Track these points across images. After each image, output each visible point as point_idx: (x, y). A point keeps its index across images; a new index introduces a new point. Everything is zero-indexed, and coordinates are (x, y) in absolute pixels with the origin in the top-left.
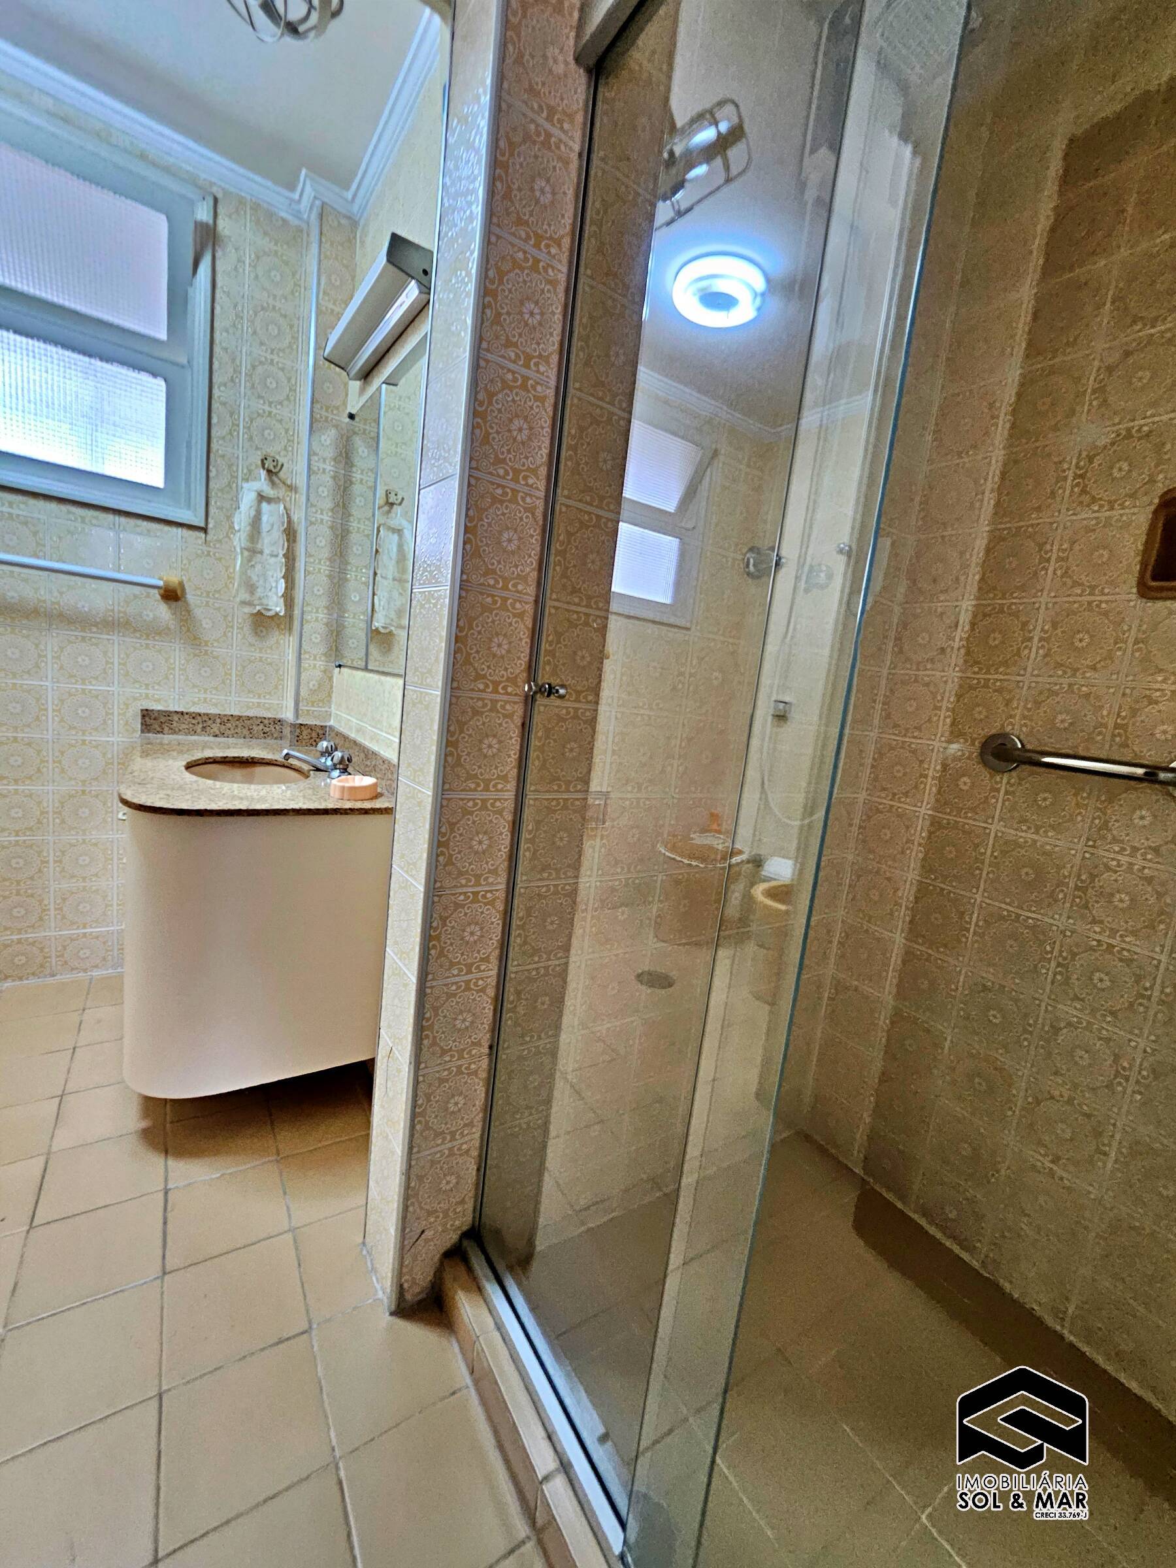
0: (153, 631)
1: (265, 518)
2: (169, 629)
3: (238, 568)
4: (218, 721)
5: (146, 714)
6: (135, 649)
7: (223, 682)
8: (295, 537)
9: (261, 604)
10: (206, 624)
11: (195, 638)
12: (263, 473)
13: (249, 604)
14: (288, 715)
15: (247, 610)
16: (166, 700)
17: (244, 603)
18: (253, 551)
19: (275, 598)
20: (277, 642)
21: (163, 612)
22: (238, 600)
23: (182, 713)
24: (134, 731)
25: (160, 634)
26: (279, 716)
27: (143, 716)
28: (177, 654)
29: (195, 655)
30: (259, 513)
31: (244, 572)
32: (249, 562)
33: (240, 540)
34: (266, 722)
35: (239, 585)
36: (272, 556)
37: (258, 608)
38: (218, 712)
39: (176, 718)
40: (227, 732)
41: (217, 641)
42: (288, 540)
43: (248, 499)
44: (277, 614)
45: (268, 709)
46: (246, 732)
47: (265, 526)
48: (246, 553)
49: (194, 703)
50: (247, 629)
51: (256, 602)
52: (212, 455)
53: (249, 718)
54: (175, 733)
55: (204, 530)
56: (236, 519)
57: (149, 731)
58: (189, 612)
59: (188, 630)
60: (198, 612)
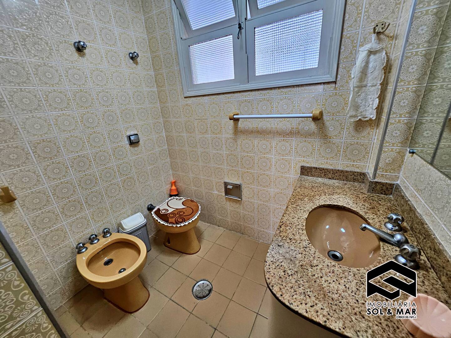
0: (309, 134)
1: (371, 65)
2: (314, 133)
3: (350, 99)
4: (332, 172)
5: (303, 168)
6: (301, 142)
7: (336, 155)
8: (390, 69)
9: (362, 115)
10: (331, 129)
11: (325, 136)
12: (374, 36)
13: (355, 116)
14: (370, 171)
15: (352, 120)
16: (311, 163)
17: (351, 117)
18: (361, 86)
19: (371, 110)
20: (369, 134)
21: (312, 126)
22: (348, 115)
23: (316, 168)
24: (298, 174)
25: (310, 135)
26: (364, 171)
27: (301, 169)
28: (317, 143)
29: (325, 143)
30: (367, 63)
31: (353, 99)
32: (357, 94)
33: (353, 83)
34: (356, 174)
35: (350, 108)
36: (372, 86)
37: (359, 118)
38: (332, 168)
39: (314, 170)
40: (335, 177)
41: (336, 136)
42: (385, 73)
43: (362, 55)
44: (371, 119)
45: (358, 168)
46: (344, 178)
47: (370, 70)
48: (356, 89)
49: (322, 164)
50: (351, 129)
51: (358, 115)
52: (343, 39)
53: (347, 172)
54: (313, 176)
55: (335, 82)
56: (352, 72)
57: (303, 175)
58: (323, 124)
59: (323, 133)
60: (327, 124)
